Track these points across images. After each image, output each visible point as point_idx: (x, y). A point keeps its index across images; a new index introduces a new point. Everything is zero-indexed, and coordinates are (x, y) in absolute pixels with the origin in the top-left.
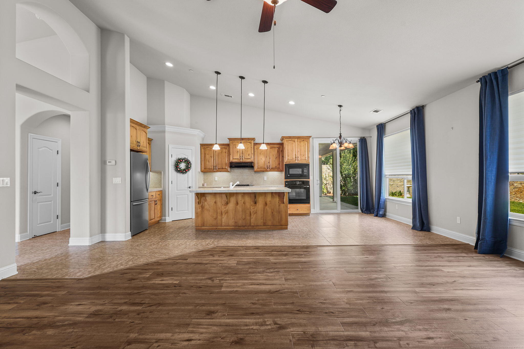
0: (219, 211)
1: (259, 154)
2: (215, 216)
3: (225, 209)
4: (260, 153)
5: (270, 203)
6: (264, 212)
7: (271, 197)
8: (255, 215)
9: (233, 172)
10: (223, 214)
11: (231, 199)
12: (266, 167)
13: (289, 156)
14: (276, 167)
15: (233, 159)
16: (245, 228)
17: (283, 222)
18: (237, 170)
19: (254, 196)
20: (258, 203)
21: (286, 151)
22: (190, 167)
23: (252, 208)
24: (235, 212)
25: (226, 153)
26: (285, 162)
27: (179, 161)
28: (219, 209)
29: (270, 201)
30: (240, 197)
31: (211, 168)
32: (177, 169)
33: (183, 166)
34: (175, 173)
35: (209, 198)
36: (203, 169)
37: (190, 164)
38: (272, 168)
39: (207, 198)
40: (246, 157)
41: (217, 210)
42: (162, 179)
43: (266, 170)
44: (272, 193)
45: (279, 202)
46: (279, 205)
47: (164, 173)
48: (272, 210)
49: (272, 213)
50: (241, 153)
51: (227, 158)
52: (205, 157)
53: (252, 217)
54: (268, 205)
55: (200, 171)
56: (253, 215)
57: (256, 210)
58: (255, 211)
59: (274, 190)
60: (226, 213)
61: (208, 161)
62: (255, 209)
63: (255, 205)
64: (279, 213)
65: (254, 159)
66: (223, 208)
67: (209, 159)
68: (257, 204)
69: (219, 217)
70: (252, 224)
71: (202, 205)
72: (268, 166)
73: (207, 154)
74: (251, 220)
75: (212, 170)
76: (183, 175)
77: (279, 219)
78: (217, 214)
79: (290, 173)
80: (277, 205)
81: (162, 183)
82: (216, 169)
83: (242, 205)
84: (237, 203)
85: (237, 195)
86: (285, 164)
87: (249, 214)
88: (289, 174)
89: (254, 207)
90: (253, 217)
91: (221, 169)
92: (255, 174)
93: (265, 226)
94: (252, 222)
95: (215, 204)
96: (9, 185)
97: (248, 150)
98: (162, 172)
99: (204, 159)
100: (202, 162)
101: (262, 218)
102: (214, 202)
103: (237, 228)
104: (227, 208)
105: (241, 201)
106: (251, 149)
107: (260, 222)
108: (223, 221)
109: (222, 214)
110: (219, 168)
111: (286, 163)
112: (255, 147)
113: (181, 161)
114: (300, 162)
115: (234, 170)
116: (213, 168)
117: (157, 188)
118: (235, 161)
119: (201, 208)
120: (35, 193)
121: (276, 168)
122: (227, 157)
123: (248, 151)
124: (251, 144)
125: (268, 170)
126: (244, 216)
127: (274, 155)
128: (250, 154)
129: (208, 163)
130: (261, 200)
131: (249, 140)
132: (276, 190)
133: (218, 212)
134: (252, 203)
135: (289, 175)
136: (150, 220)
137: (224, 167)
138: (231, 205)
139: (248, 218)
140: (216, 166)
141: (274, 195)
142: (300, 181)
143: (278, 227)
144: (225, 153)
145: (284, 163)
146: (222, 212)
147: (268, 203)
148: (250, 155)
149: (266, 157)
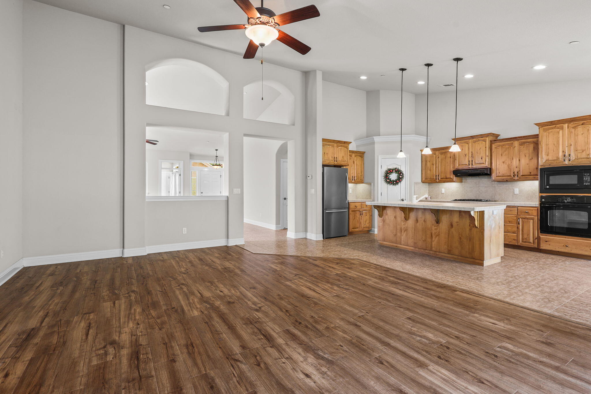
0: (398, 227)
1: (501, 156)
2: (395, 232)
3: (404, 226)
4: (501, 154)
5: (458, 225)
6: (448, 236)
7: (459, 216)
8: (437, 238)
9: (464, 182)
10: (403, 231)
11: (410, 214)
12: (512, 175)
13: (550, 155)
14: (530, 173)
15: (459, 165)
16: (426, 252)
17: (476, 254)
18: (470, 180)
19: (437, 213)
20: (442, 222)
21: (542, 148)
22: (401, 178)
23: (434, 229)
24: (415, 230)
25: (452, 158)
26: (541, 165)
27: (389, 172)
28: (399, 225)
29: (457, 222)
30: (420, 213)
31: (432, 178)
32: (387, 181)
33: (393, 176)
34: (385, 185)
35: (389, 212)
36: (424, 179)
37: (401, 174)
38: (523, 176)
39: (388, 212)
40: (477, 162)
41: (397, 226)
42: (372, 190)
43: (512, 178)
44: (460, 212)
45: (470, 225)
46: (470, 230)
47: (374, 185)
48: (459, 235)
49: (460, 238)
50: (470, 156)
51: (452, 165)
52: (426, 164)
53: (433, 239)
54: (454, 226)
55: (421, 182)
56: (435, 237)
57: (439, 232)
58: (437, 233)
59: (451, 207)
60: (405, 231)
61: (429, 170)
62: (438, 230)
63: (438, 226)
64: (470, 240)
65: (491, 163)
66: (402, 224)
67: (430, 167)
68: (440, 225)
69: (399, 234)
70: (434, 249)
71: (383, 219)
72: (515, 173)
73: (428, 162)
74: (433, 243)
75: (434, 180)
76: (394, 186)
77: (469, 248)
78: (396, 230)
79: (551, 183)
80: (468, 229)
81: (372, 195)
82: (439, 179)
83: (422, 224)
84: (417, 221)
85: (417, 211)
86: (540, 169)
87: (431, 235)
88: (548, 184)
89: (436, 227)
90: (435, 241)
91: (445, 179)
92: (499, 185)
93: (450, 254)
94: (433, 246)
95: (395, 219)
96: (240, 193)
97: (481, 151)
98: (372, 184)
99: (425, 167)
100: (423, 172)
101: (446, 243)
102: (394, 216)
103: (417, 250)
104: (406, 225)
105: (421, 218)
106: (485, 150)
107: (444, 248)
108: (402, 240)
109: (401, 231)
110: (442, 177)
111: (543, 167)
112: (494, 146)
113: (390, 171)
114: (575, 163)
115: (466, 179)
116: (435, 178)
117: (368, 199)
118: (461, 167)
119: (382, 221)
120: (285, 199)
121: (531, 175)
122: (452, 163)
123: (480, 153)
124: (485, 142)
125: (516, 178)
126: (424, 237)
127: (527, 155)
128: (484, 156)
129: (429, 171)
130: (445, 219)
131: (482, 137)
132: (453, 207)
133: (398, 229)
134: (434, 222)
135: (548, 187)
136: (353, 229)
137: (448, 176)
138: (411, 222)
139: (429, 240)
140: (439, 176)
141: (463, 214)
142: (572, 197)
143: (469, 259)
144: (450, 158)
145: (539, 167)
146: (401, 228)
147: (454, 224)
148: (484, 159)
149: (513, 159)
